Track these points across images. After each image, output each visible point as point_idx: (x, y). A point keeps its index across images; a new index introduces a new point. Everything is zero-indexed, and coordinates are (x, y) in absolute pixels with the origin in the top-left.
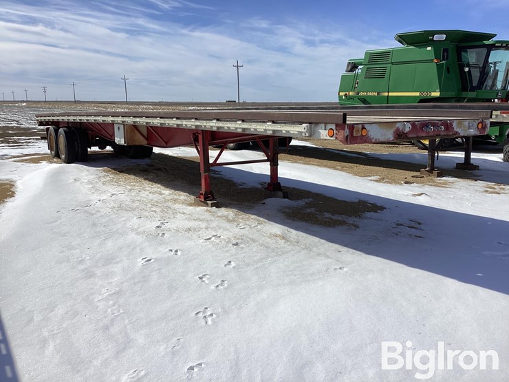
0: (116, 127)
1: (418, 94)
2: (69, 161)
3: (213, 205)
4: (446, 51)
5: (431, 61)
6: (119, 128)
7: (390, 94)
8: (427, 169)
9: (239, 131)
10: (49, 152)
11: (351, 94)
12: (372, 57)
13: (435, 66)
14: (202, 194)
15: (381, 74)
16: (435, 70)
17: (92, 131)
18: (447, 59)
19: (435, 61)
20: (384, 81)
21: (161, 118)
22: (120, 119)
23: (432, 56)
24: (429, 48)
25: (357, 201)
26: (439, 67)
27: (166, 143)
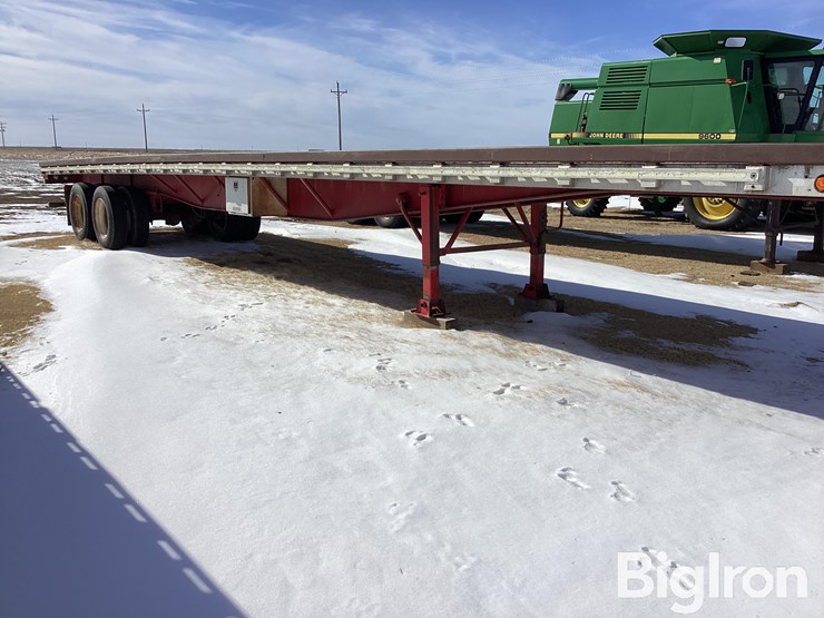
0: (229, 183)
1: (696, 136)
2: (115, 245)
3: (449, 326)
4: (748, 64)
5: (722, 81)
6: (236, 185)
7: (647, 136)
8: (764, 260)
9: (561, 183)
10: (70, 229)
11: (575, 135)
12: (615, 74)
13: (729, 91)
14: (424, 305)
15: (630, 103)
16: (728, 96)
17: (159, 192)
18: (751, 78)
19: (728, 81)
20: (636, 115)
21: (352, 163)
22: (247, 169)
23: (724, 75)
24: (717, 60)
25: (693, 316)
26: (735, 92)
27: (332, 211)
